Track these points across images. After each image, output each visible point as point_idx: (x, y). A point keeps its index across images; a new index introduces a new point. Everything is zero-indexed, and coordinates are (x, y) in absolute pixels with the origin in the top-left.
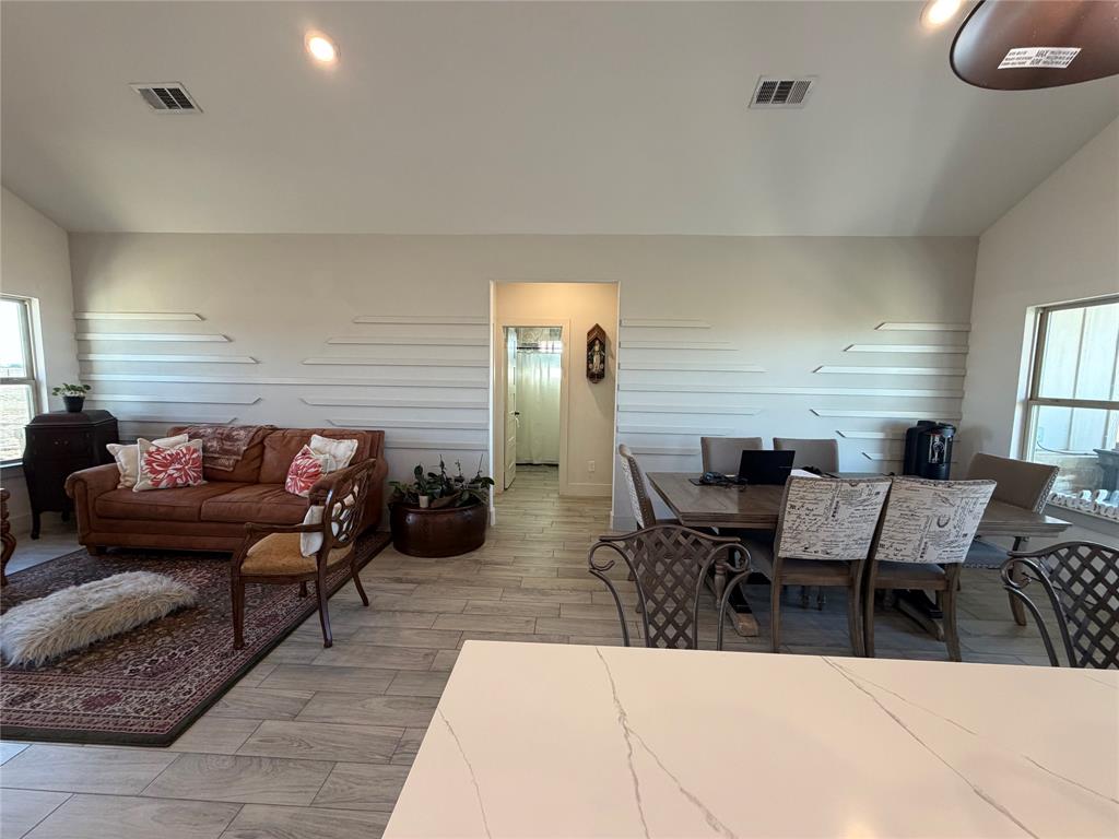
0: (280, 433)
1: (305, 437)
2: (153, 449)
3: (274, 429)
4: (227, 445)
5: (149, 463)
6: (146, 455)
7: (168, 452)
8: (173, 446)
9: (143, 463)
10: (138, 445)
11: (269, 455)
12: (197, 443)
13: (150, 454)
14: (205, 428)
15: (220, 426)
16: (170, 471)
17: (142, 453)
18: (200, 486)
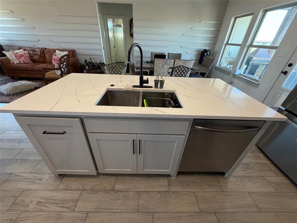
0: (47, 50)
1: (54, 51)
2: (15, 53)
3: (46, 49)
4: (35, 53)
5: (16, 56)
6: (14, 54)
7: (19, 54)
8: (20, 52)
9: (14, 57)
10: (11, 52)
11: (47, 56)
12: (26, 52)
13: (15, 54)
14: (27, 48)
15: (31, 47)
16: (22, 59)
17: (13, 54)
18: (31, 63)
